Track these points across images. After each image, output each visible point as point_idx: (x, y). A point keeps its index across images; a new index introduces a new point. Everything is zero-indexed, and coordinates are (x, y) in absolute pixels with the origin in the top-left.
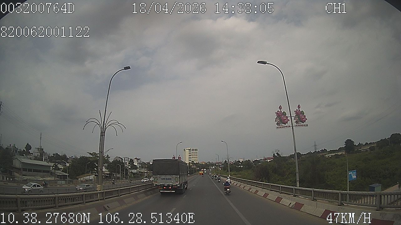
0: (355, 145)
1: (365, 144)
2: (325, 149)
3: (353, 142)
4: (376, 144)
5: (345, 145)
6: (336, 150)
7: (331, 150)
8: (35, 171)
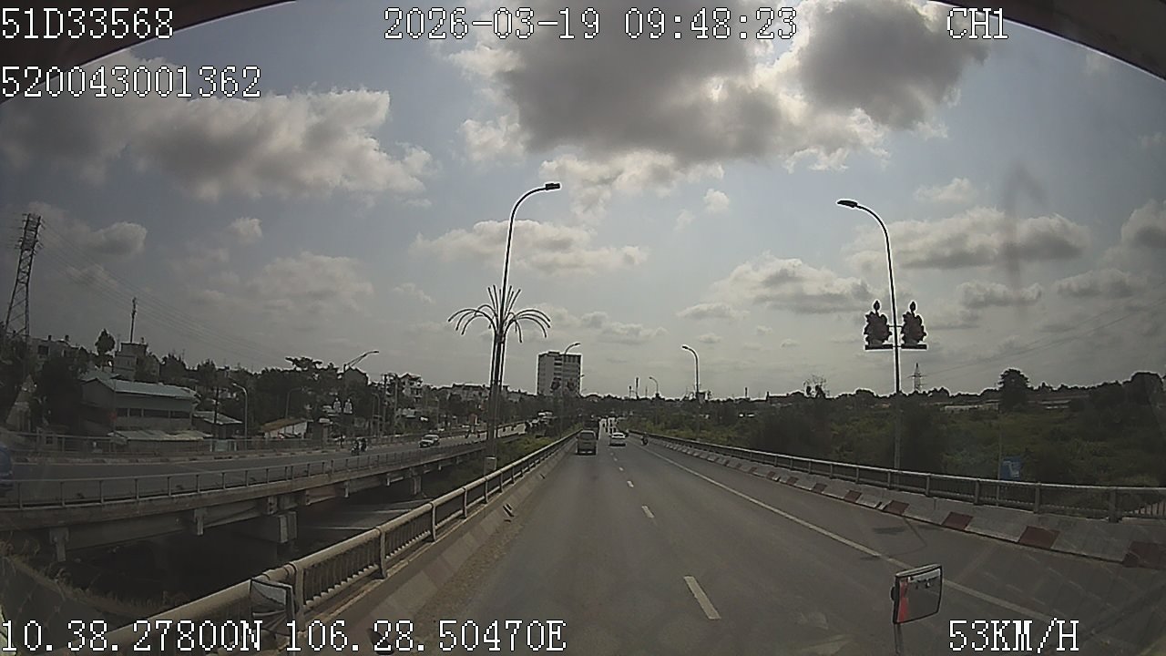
0: (1032, 388)
1: (1059, 389)
2: (942, 388)
3: (1027, 379)
4: (1090, 393)
5: (1002, 385)
6: (976, 395)
7: (959, 394)
8: (149, 413)
